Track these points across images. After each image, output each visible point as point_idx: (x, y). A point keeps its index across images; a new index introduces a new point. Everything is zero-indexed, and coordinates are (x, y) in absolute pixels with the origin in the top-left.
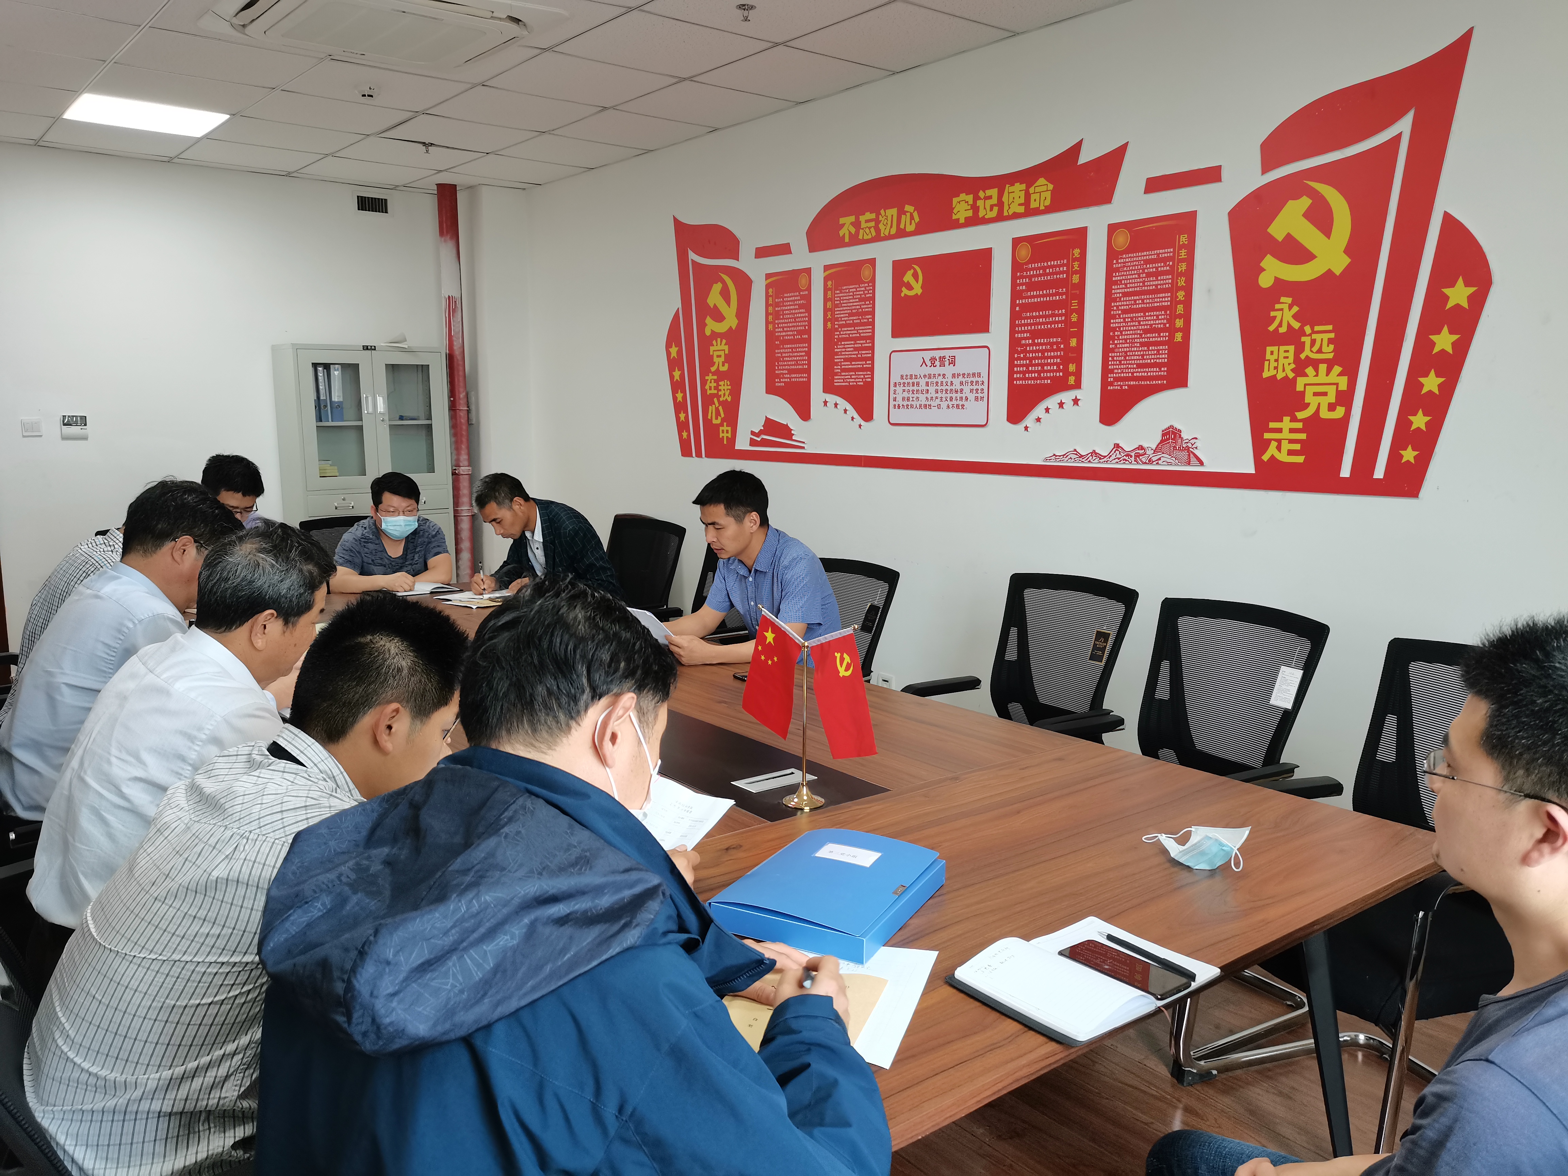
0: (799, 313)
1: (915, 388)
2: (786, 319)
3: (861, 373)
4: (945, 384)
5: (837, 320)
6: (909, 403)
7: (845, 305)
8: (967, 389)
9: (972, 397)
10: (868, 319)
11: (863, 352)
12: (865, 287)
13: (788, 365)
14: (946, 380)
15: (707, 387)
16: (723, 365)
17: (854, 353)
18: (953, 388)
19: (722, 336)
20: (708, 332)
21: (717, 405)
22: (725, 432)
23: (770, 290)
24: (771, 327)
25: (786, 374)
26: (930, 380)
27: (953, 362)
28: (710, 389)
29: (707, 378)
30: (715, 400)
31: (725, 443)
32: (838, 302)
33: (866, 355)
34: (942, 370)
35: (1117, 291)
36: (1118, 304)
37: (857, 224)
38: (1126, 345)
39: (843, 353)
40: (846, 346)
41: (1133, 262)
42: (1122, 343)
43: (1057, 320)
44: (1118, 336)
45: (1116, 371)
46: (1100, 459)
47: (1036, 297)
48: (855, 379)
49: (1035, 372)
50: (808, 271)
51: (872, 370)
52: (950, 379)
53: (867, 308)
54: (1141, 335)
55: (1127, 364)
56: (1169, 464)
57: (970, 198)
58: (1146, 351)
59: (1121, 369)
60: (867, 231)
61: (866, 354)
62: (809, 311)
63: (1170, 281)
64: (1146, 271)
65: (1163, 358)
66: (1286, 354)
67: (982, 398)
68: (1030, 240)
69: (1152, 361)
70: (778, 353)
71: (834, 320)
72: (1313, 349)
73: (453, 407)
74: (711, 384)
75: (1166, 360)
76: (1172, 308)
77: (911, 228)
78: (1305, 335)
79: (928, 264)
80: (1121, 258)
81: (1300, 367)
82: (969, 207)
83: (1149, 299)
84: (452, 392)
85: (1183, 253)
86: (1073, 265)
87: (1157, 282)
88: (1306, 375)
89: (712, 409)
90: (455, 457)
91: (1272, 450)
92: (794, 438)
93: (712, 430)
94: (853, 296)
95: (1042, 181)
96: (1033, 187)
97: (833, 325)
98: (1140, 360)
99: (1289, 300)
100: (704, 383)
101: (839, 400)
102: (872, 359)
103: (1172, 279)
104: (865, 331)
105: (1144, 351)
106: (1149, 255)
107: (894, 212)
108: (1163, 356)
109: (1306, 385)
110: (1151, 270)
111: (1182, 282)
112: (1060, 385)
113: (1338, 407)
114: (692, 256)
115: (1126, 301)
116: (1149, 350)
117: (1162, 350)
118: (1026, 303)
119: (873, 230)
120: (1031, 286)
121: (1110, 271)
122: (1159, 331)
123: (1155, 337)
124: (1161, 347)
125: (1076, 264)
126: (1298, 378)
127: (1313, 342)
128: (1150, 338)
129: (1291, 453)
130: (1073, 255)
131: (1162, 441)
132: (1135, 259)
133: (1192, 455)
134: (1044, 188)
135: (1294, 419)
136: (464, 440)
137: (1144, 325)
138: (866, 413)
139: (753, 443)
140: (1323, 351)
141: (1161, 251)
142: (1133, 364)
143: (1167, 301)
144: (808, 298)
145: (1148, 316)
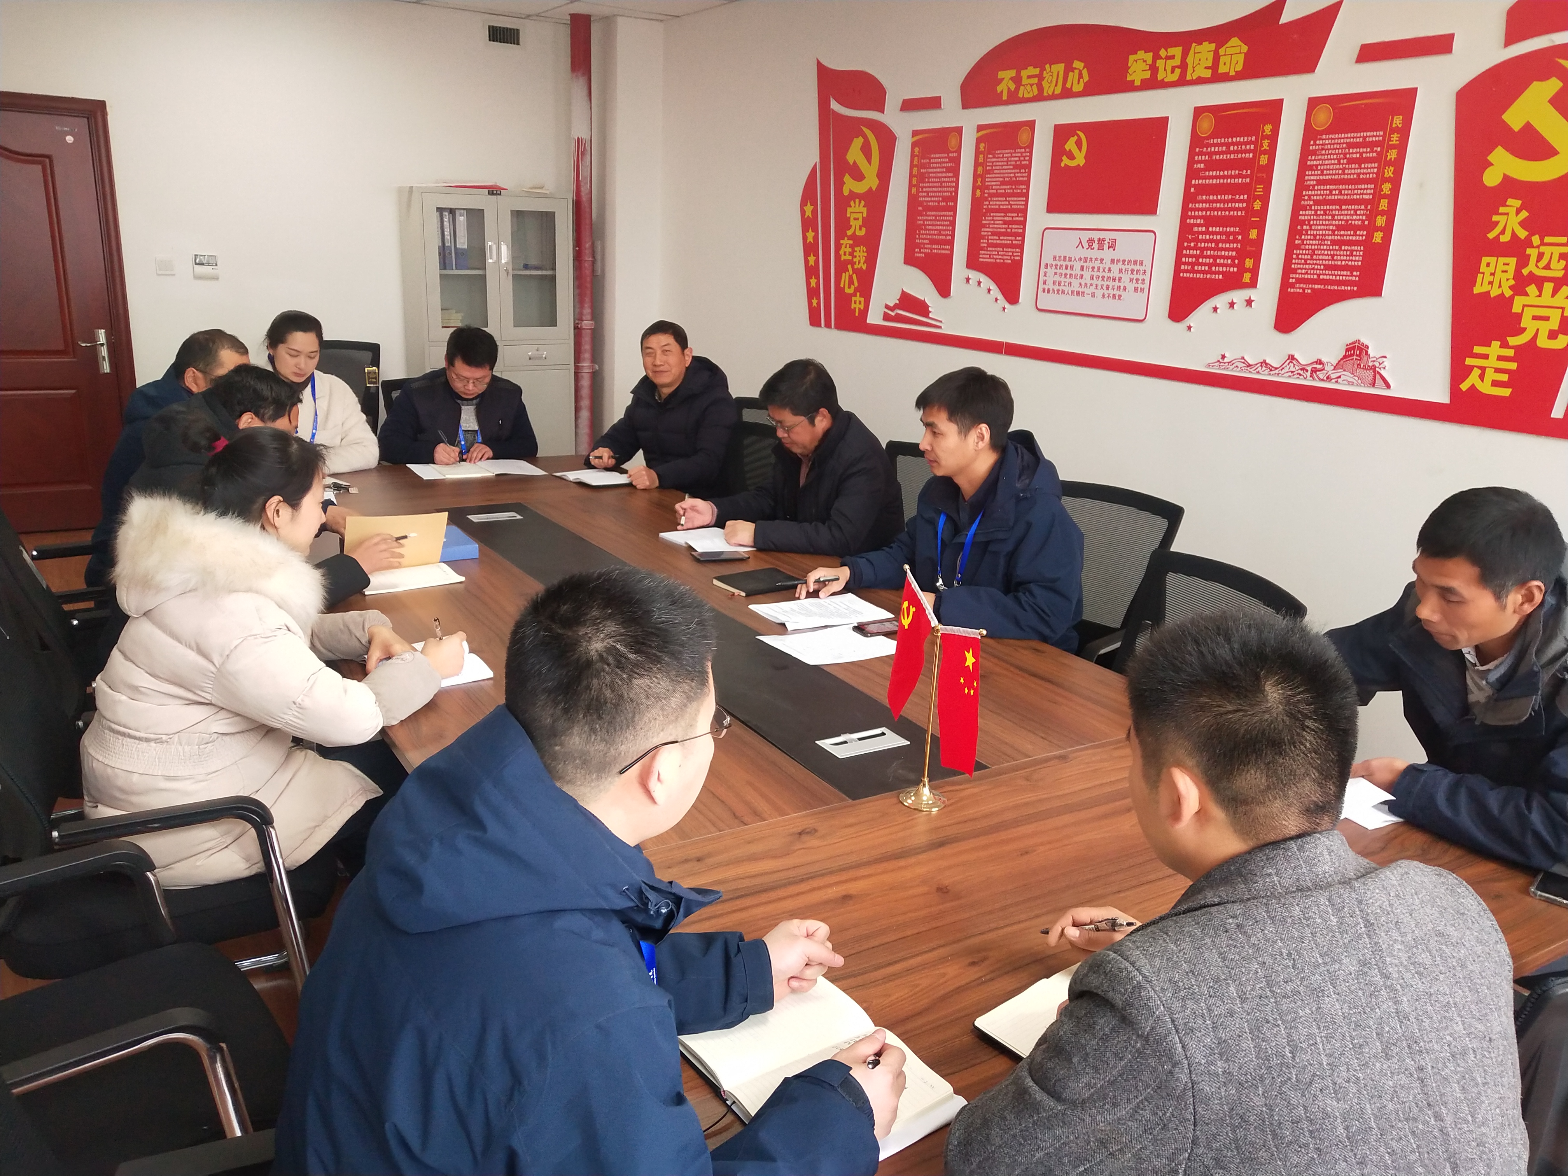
0: (945, 177)
1: (1069, 272)
2: (932, 182)
3: (1010, 250)
4: (1101, 270)
5: (987, 188)
6: (1061, 288)
7: (998, 171)
8: (1126, 278)
9: (1131, 287)
10: (1022, 189)
11: (1013, 226)
12: (1022, 153)
13: (930, 234)
14: (1104, 265)
15: (842, 252)
16: (860, 229)
17: (1004, 226)
18: (1111, 275)
19: (860, 197)
20: (846, 192)
21: (851, 272)
22: (858, 302)
23: (917, 149)
24: (914, 190)
25: (927, 244)
26: (1085, 265)
27: (1112, 246)
28: (845, 254)
29: (842, 242)
30: (850, 267)
31: (857, 314)
32: (990, 168)
33: (1016, 230)
34: (1099, 254)
35: (1311, 178)
36: (1310, 193)
37: (1017, 80)
38: (1314, 242)
39: (991, 226)
40: (995, 218)
41: (1334, 144)
42: (1310, 240)
43: (1238, 207)
44: (1307, 231)
45: (1299, 271)
46: (1271, 370)
47: (1214, 177)
48: (1002, 255)
49: (1205, 264)
50: (959, 130)
51: (1021, 247)
52: (1107, 264)
53: (1021, 176)
54: (1333, 231)
55: (1313, 264)
56: (1350, 383)
57: (1149, 57)
58: (1337, 250)
59: (1305, 269)
60: (1029, 87)
61: (1016, 228)
62: (957, 175)
63: (1375, 170)
64: (1348, 156)
65: (1357, 260)
66: (1505, 268)
67: (1142, 290)
68: (1215, 110)
69: (1343, 263)
70: (921, 220)
71: (983, 188)
72: (1539, 264)
73: (578, 257)
74: (845, 249)
75: (1360, 263)
76: (1373, 203)
77: (1078, 88)
78: (1532, 247)
79: (1095, 130)
80: (1320, 139)
81: (1521, 284)
82: (1147, 67)
83: (1348, 189)
84: (578, 241)
85: (1395, 138)
86: (1261, 144)
87: (1359, 171)
88: (1527, 294)
89: (845, 277)
90: (577, 310)
91: (1473, 378)
92: (931, 315)
93: (843, 299)
94: (1007, 162)
95: (1235, 41)
96: (1224, 48)
97: (983, 193)
98: (1329, 260)
99: (1517, 203)
100: (838, 247)
101: (983, 278)
102: (1023, 235)
103: (1378, 168)
104: (1016, 202)
105: (1334, 250)
106: (1353, 138)
107: (1060, 68)
108: (1357, 258)
109: (1524, 306)
110: (1354, 156)
111: (1389, 172)
112: (1233, 282)
113: (1560, 336)
114: (835, 106)
115: (1320, 190)
116: (1340, 250)
117: (1357, 251)
118: (1202, 184)
119: (1035, 87)
120: (1212, 165)
121: (1306, 153)
122: (1355, 228)
123: (1350, 235)
124: (1356, 248)
125: (1266, 143)
126: (1516, 298)
127: (1540, 256)
128: (1343, 235)
129: (1495, 384)
130: (1264, 131)
131: (1345, 357)
132: (1336, 141)
133: (1378, 376)
134: (1237, 50)
135: (1505, 345)
136: (588, 292)
137: (1339, 220)
138: (1011, 295)
139: (886, 317)
140: (1552, 266)
141: (1368, 134)
142: (1320, 265)
143: (1370, 194)
144: (957, 161)
145: (1344, 210)
